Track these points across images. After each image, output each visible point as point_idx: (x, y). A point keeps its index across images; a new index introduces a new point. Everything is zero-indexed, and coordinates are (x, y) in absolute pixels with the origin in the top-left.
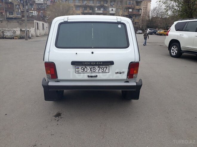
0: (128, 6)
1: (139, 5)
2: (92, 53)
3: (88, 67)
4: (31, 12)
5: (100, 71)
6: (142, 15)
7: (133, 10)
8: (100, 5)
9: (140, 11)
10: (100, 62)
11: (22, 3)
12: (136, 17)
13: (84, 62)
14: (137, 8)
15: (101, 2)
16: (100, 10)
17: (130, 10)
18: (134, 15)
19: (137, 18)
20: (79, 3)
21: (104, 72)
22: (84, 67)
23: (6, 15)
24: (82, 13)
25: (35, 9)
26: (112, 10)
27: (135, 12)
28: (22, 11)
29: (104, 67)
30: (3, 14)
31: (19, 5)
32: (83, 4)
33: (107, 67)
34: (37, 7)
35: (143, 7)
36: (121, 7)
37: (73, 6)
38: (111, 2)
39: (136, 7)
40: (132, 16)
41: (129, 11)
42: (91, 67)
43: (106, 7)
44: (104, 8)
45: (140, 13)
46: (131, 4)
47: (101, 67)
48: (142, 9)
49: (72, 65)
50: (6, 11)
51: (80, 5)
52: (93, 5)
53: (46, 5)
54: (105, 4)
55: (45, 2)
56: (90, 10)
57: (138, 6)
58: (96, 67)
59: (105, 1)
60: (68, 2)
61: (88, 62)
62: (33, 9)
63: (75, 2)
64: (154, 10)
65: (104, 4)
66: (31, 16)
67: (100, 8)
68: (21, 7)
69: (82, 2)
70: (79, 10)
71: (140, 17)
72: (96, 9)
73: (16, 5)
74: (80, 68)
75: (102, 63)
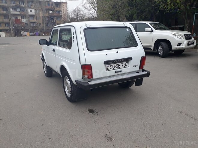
0: (48, 7)
1: (58, 6)
2: (117, 52)
3: (115, 65)
5: (123, 67)
6: (63, 16)
7: (53, 12)
8: (15, 5)
9: (61, 12)
10: (124, 59)
12: (57, 18)
13: (113, 61)
14: (57, 10)
15: (16, 2)
16: (16, 11)
17: (51, 12)
18: (55, 16)
19: (59, 19)
21: (126, 67)
22: (112, 65)
26: (31, 11)
27: (56, 14)
29: (125, 63)
33: (127, 63)
35: (62, 9)
36: (40, 9)
38: (28, 2)
39: (56, 8)
40: (53, 18)
41: (49, 13)
42: (117, 64)
43: (22, 7)
44: (21, 9)
45: (61, 15)
46: (50, 5)
47: (124, 63)
48: (62, 11)
49: (104, 65)
52: (6, 5)
54: (22, 4)
56: (3, 10)
57: (58, 8)
58: (121, 64)
59: (21, 1)
61: (116, 60)
64: (74, 11)
65: (20, 4)
67: (16, 9)
71: (61, 18)
72: (11, 10)
74: (110, 66)
75: (125, 60)
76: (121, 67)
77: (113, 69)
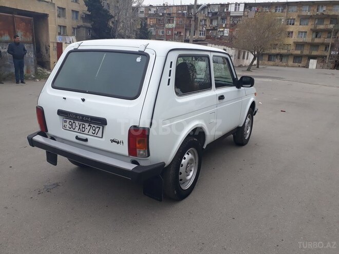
2: (83, 100)
3: (77, 123)
4: (221, 30)
5: (91, 133)
10: (88, 117)
11: (209, 17)
20: (309, 11)
21: (95, 135)
22: (72, 121)
23: (186, 35)
24: (311, 29)
25: (228, 26)
28: (207, 30)
29: (96, 126)
30: (182, 34)
31: (205, 20)
32: (318, 13)
33: (100, 128)
34: (231, 22)
37: (295, 17)
42: (80, 123)
50: (186, 29)
51: (311, 14)
53: (246, 18)
55: (246, 13)
58: (87, 125)
60: (288, 10)
62: (224, 26)
63: (301, 10)
66: (219, 37)
68: (208, 23)
69: (315, 10)
70: (307, 25)
73: (201, 21)
74: (68, 122)
75: (89, 120)
76: (86, 132)
77: (72, 129)
